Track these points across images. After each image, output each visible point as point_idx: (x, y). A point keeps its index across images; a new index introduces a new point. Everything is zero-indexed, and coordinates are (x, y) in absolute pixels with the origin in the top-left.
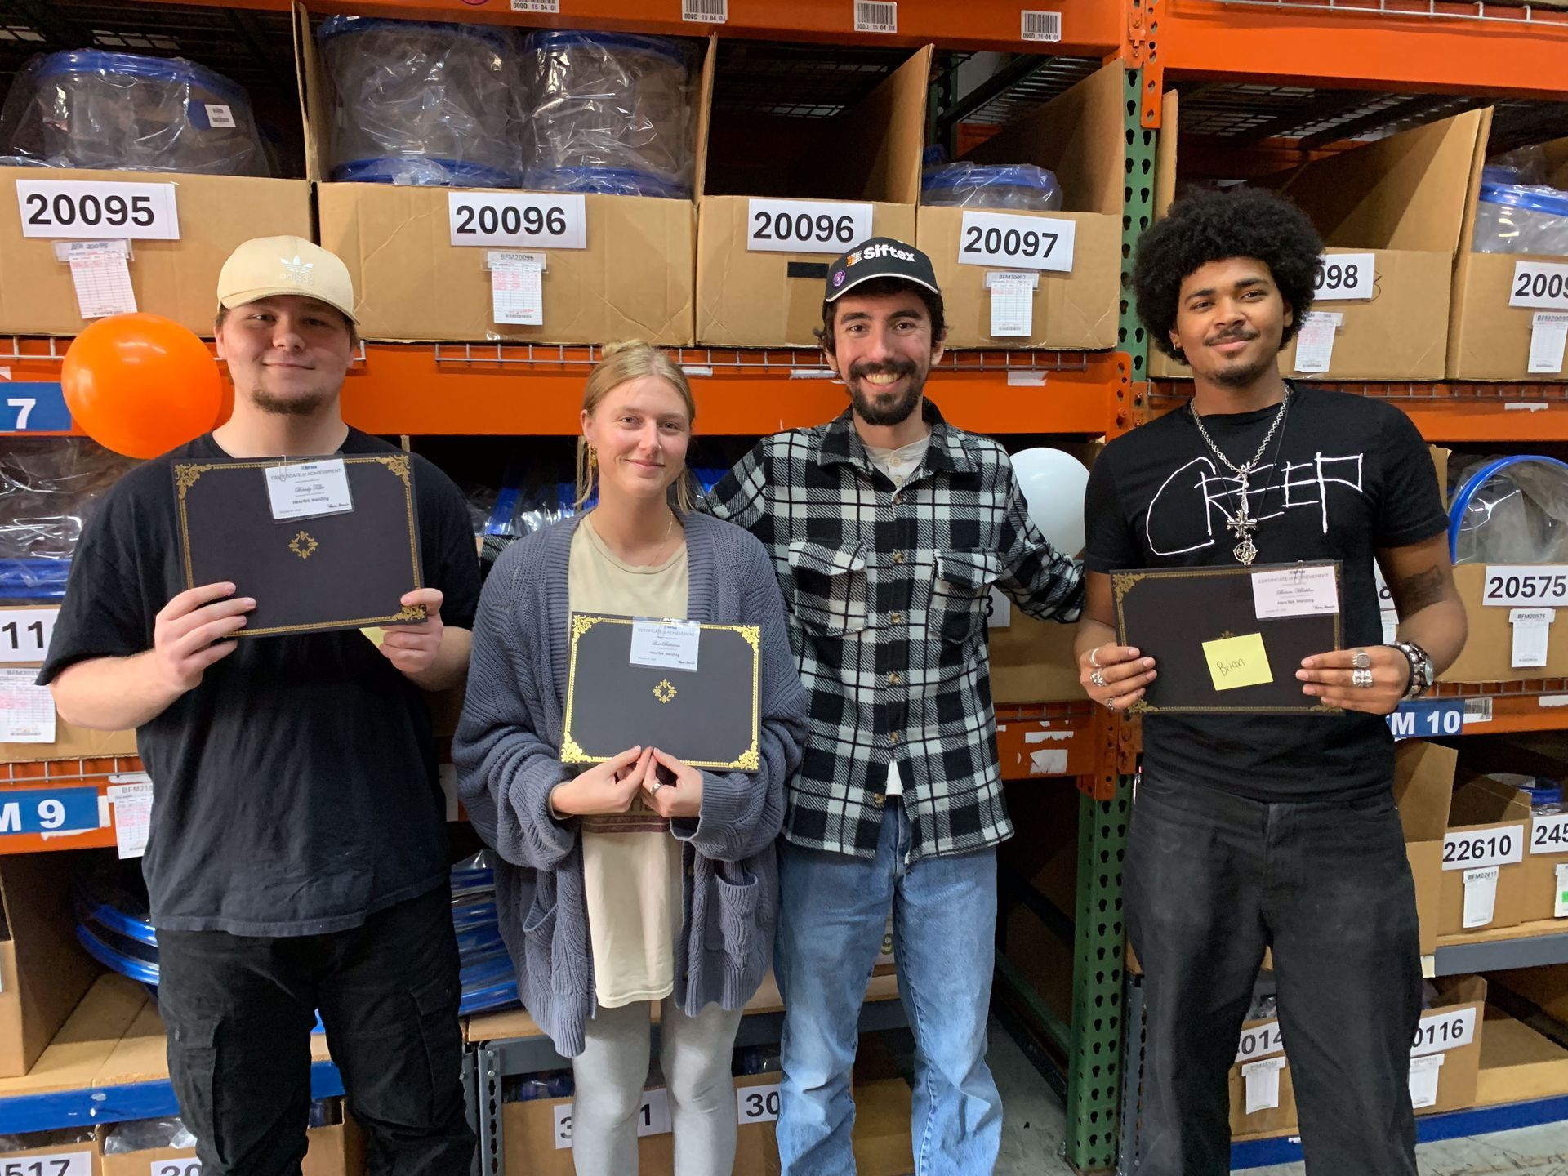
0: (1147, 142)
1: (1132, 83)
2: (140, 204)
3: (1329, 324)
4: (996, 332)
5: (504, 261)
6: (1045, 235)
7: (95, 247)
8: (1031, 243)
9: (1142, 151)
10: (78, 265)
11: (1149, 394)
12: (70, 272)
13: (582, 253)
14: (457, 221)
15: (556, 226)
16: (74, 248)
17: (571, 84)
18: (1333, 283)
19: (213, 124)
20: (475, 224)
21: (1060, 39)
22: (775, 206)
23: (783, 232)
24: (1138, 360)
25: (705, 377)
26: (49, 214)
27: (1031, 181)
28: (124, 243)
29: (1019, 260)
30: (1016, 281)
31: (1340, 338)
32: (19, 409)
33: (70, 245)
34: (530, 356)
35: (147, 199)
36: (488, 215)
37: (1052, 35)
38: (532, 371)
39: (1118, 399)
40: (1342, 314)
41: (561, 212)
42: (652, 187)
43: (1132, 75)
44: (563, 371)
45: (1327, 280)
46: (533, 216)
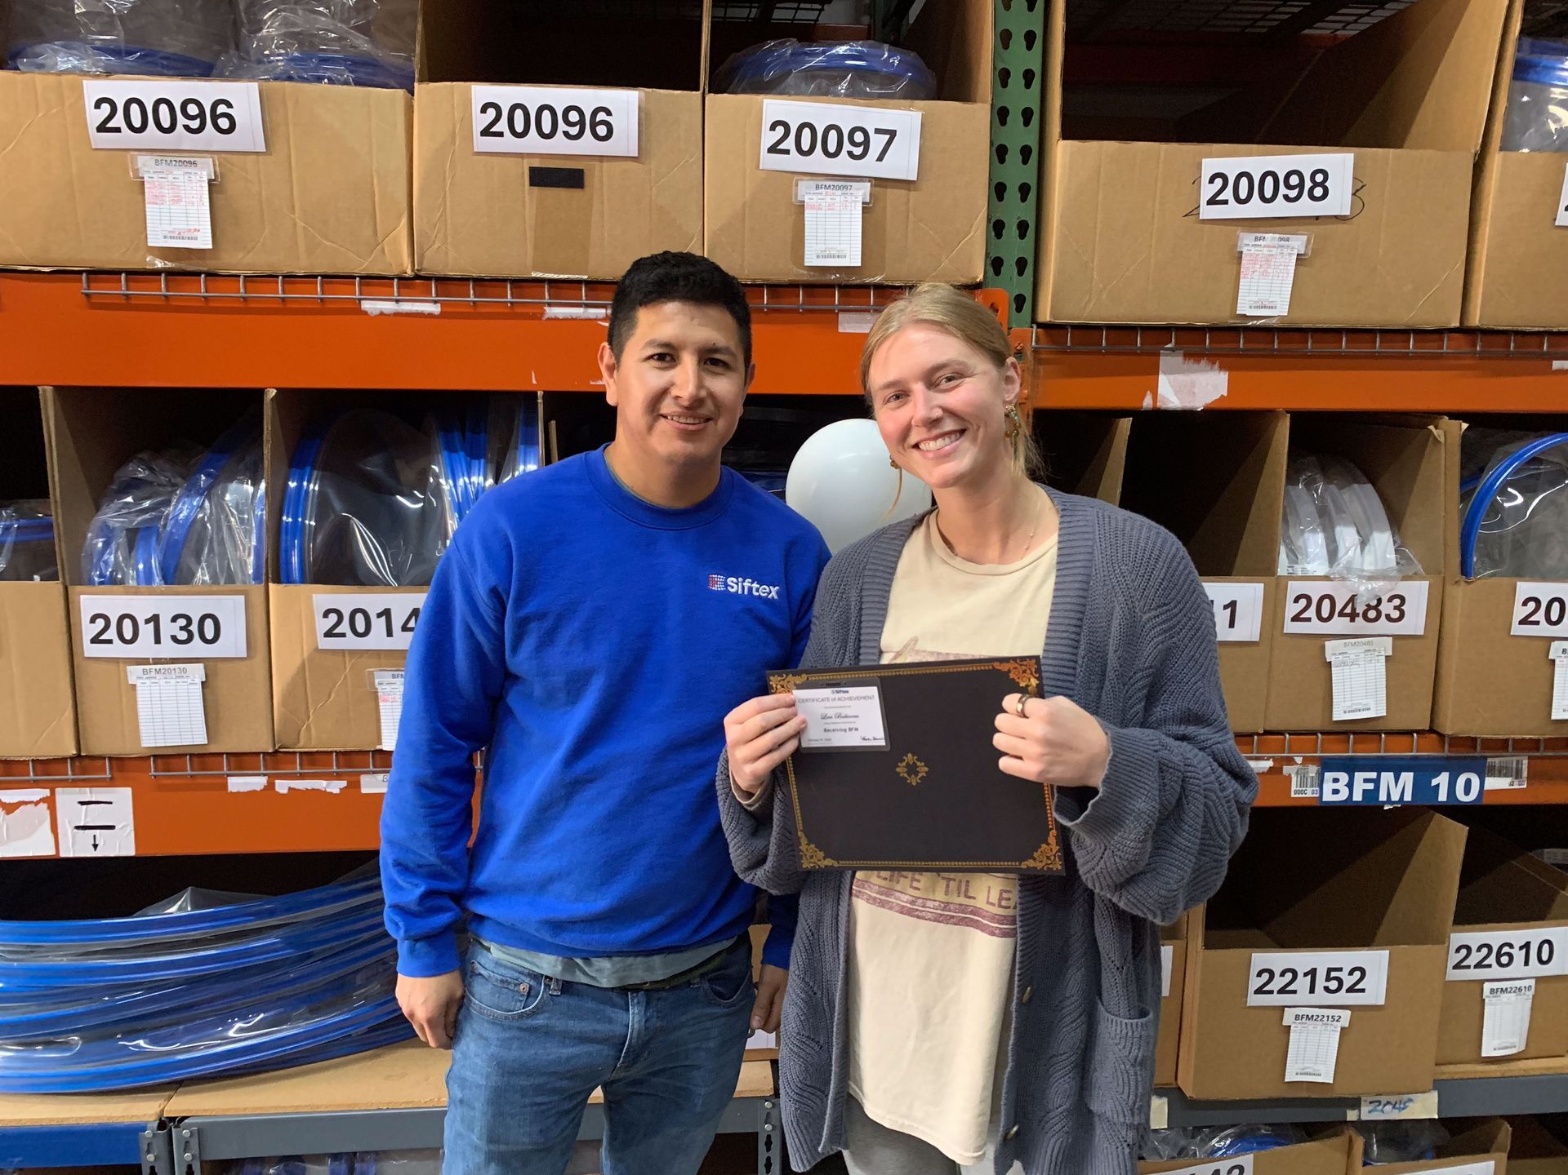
0: (1031, 6)
3: (1285, 251)
4: (811, 260)
5: (159, 168)
6: (878, 131)
8: (859, 141)
9: (1023, 19)
11: (1033, 344)
13: (261, 158)
14: (96, 116)
15: (224, 123)
18: (1293, 194)
20: (119, 121)
22: (506, 94)
23: (519, 128)
24: (1020, 301)
25: (430, 315)
27: (876, 64)
29: (843, 164)
30: (839, 192)
31: (1302, 269)
34: (201, 288)
36: (135, 109)
38: (207, 307)
40: (1305, 238)
41: (230, 105)
42: (367, 73)
44: (245, 308)
45: (1283, 190)
46: (193, 110)
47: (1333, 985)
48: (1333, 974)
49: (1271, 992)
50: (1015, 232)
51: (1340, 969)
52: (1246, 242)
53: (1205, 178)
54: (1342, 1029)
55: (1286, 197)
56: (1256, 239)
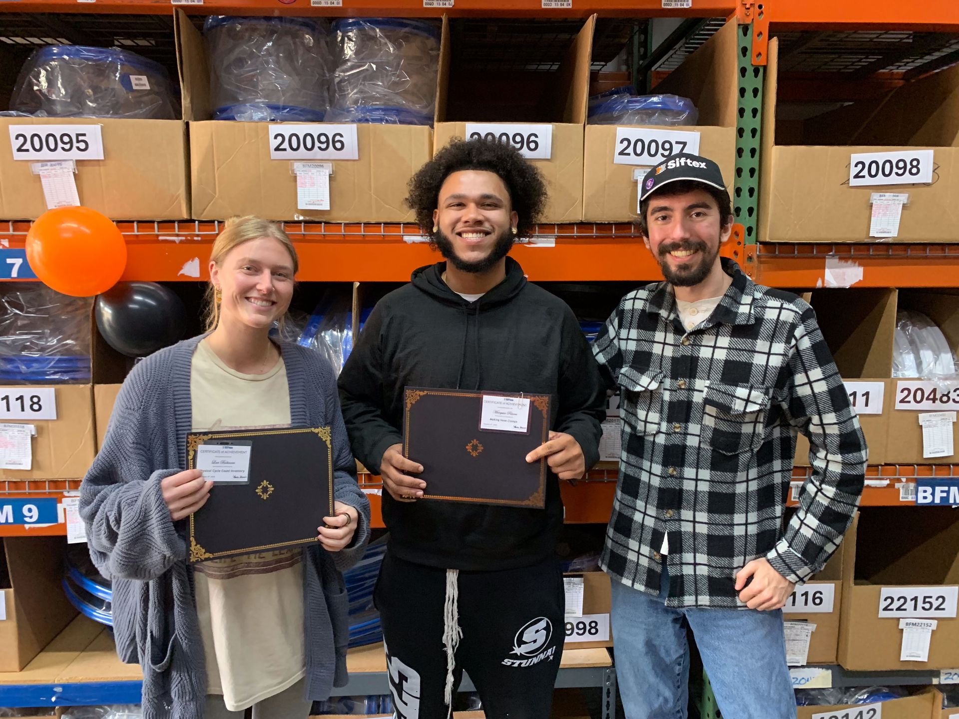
0: (756, 76)
1: (745, 34)
2: (81, 138)
3: (897, 202)
5: (304, 169)
6: (677, 143)
7: (55, 165)
8: (667, 148)
9: (752, 82)
10: (45, 177)
11: (758, 253)
12: (40, 181)
13: (356, 162)
14: (274, 143)
15: (338, 145)
16: (42, 166)
17: (357, 53)
18: (900, 172)
19: (135, 88)
20: (286, 145)
21: (690, 5)
22: (484, 128)
24: (750, 230)
26: (28, 146)
27: (672, 107)
28: (71, 163)
31: (905, 211)
32: (13, 265)
33: (40, 164)
34: (322, 230)
35: (84, 135)
36: (294, 139)
37: (685, 4)
38: (324, 240)
39: (734, 255)
40: (907, 195)
41: (341, 136)
42: (404, 117)
43: (745, 29)
44: (344, 240)
45: (895, 170)
46: (323, 139)
47: (927, 606)
48: (927, 600)
49: (892, 610)
50: (747, 194)
51: (931, 597)
52: (875, 197)
53: (853, 164)
54: (933, 631)
55: (897, 174)
56: (881, 196)
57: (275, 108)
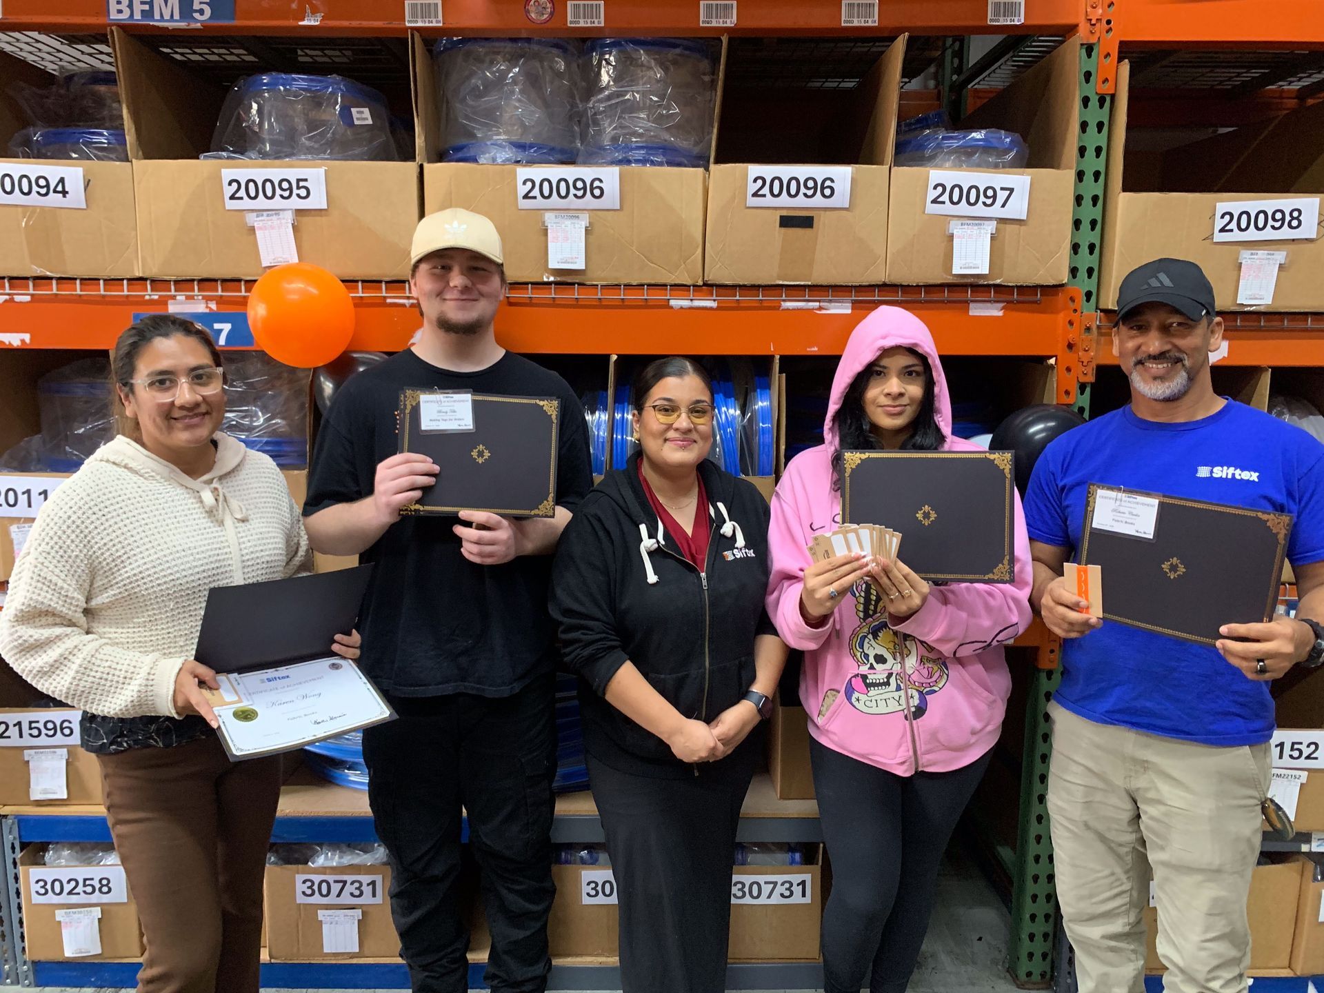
0: (1101, 106)
1: (1089, 56)
2: (301, 184)
3: (1271, 262)
4: (956, 270)
5: (557, 220)
6: (1002, 189)
7: (272, 215)
8: (990, 195)
9: (1095, 114)
10: (260, 228)
11: (1098, 323)
12: (255, 233)
13: (616, 213)
14: (523, 190)
15: (597, 192)
16: (257, 216)
17: (617, 79)
18: (1277, 225)
19: (356, 122)
20: (536, 192)
21: (1023, 21)
22: (769, 171)
23: (776, 191)
24: (1089, 295)
25: (711, 309)
26: (242, 193)
27: (995, 143)
28: (290, 212)
29: (979, 210)
30: (976, 227)
31: (1283, 274)
32: (220, 331)
33: (255, 214)
34: (576, 293)
35: (306, 180)
36: (546, 185)
37: (1016, 19)
38: (577, 305)
39: (1068, 326)
40: (1285, 253)
41: (601, 181)
42: (675, 158)
43: (1089, 49)
44: (600, 305)
45: (1270, 222)
46: (580, 185)
47: (1296, 754)
48: (1296, 746)
50: (1087, 251)
51: (1301, 743)
52: (1245, 256)
53: (1218, 215)
54: (1302, 784)
55: (1273, 227)
56: (1252, 254)
57: (521, 147)
